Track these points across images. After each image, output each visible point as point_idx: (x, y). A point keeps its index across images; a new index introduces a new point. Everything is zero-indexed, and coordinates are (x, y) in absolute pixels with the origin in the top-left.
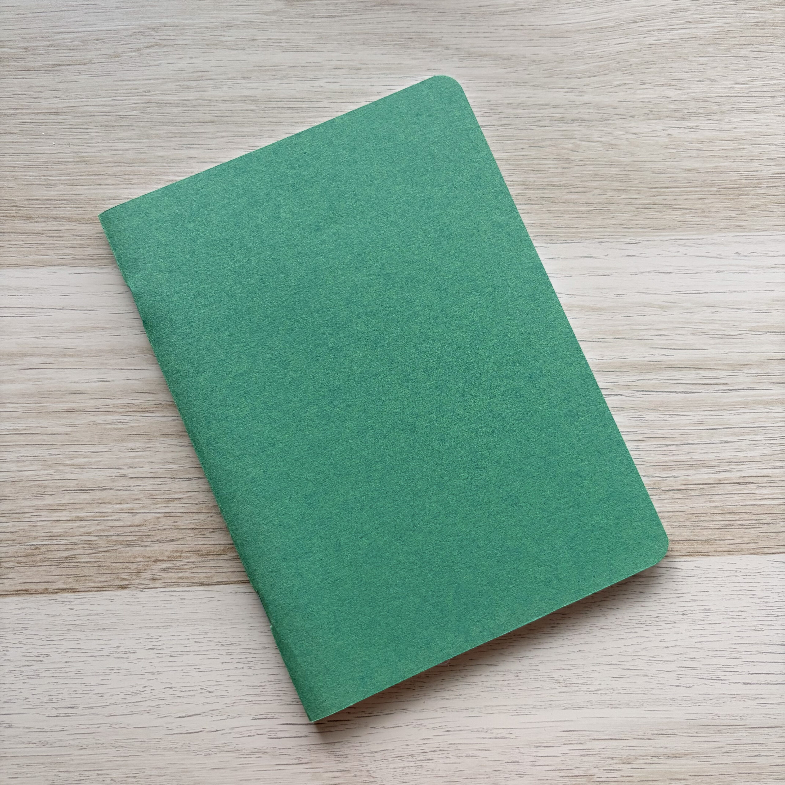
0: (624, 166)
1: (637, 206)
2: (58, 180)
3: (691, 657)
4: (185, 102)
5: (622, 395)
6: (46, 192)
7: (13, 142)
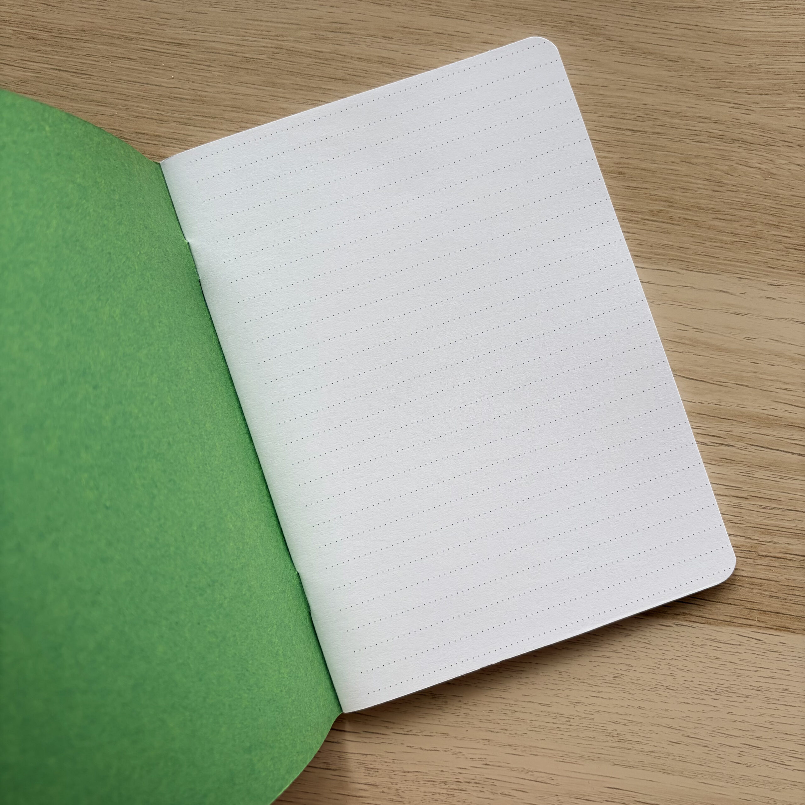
0: (780, 200)
1: (786, 245)
2: (171, 117)
3: (758, 735)
4: (317, 53)
5: (733, 446)
6: (156, 128)
7: (130, 69)
